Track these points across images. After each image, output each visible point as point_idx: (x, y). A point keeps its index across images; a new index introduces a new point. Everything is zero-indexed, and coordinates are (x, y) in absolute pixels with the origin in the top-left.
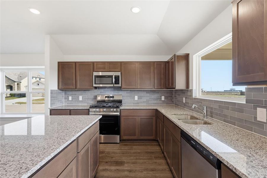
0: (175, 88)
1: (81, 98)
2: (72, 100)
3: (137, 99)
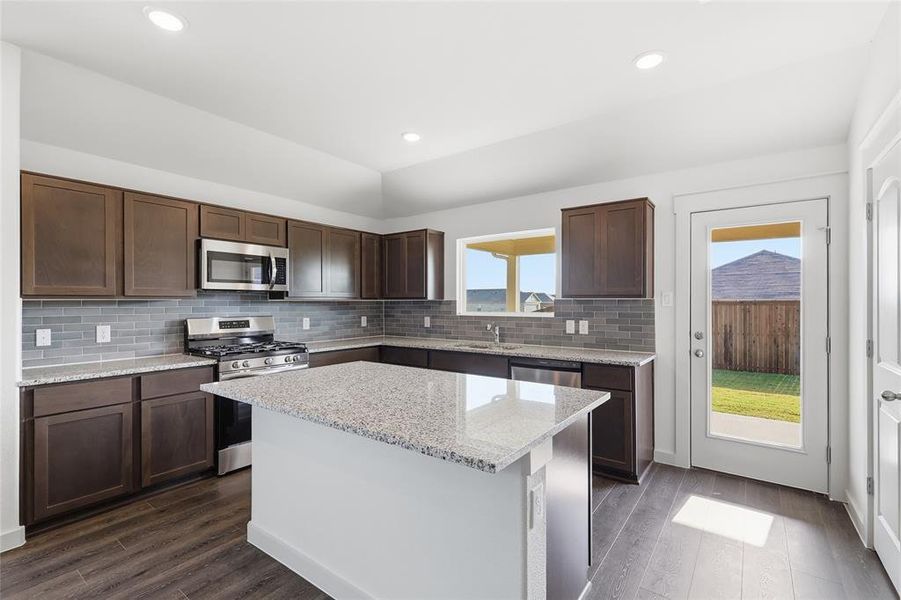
0: (426, 297)
1: (104, 333)
2: (54, 345)
3: (308, 328)
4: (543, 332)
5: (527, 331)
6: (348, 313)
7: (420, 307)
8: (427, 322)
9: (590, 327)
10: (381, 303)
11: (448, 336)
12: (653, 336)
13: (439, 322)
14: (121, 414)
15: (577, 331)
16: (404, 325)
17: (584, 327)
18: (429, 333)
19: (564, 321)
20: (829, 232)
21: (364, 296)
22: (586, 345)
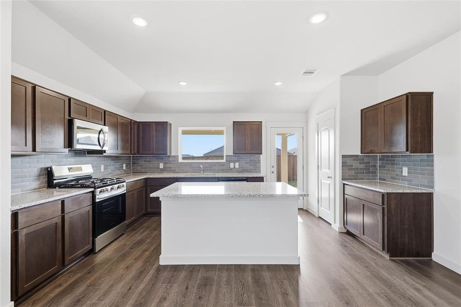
4: (221, 168)
5: (214, 168)
6: (119, 162)
7: (157, 159)
8: (161, 166)
9: (239, 165)
10: (130, 157)
11: (174, 172)
12: (260, 167)
13: (168, 165)
14: (57, 223)
15: (234, 167)
16: (147, 168)
17: (237, 165)
18: (162, 171)
19: (229, 163)
20: (303, 137)
21: (132, 153)
22: (238, 172)
